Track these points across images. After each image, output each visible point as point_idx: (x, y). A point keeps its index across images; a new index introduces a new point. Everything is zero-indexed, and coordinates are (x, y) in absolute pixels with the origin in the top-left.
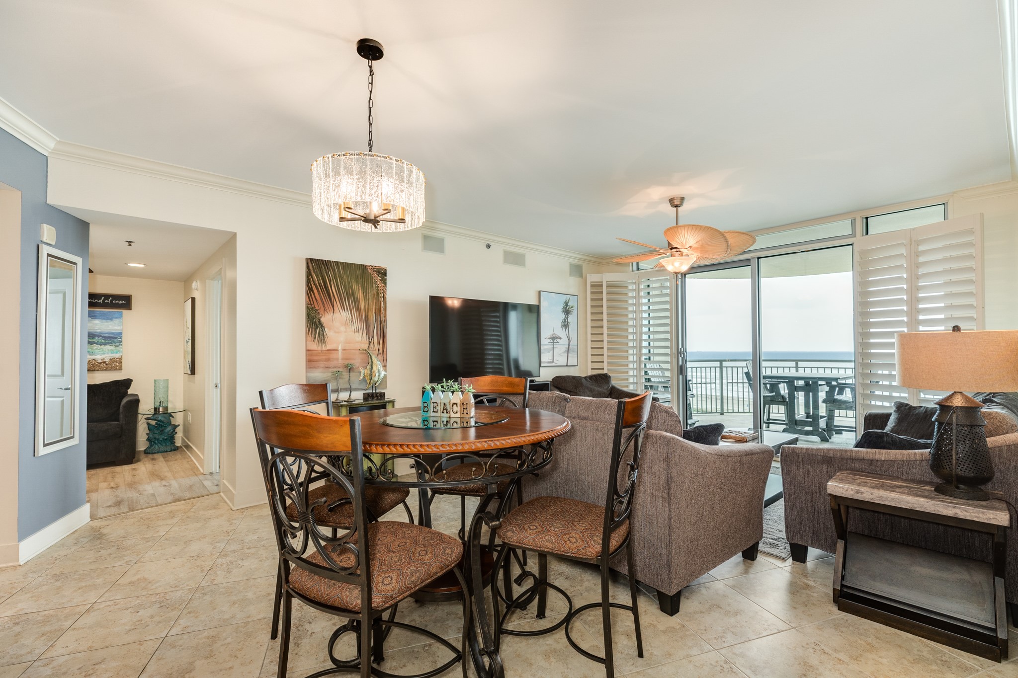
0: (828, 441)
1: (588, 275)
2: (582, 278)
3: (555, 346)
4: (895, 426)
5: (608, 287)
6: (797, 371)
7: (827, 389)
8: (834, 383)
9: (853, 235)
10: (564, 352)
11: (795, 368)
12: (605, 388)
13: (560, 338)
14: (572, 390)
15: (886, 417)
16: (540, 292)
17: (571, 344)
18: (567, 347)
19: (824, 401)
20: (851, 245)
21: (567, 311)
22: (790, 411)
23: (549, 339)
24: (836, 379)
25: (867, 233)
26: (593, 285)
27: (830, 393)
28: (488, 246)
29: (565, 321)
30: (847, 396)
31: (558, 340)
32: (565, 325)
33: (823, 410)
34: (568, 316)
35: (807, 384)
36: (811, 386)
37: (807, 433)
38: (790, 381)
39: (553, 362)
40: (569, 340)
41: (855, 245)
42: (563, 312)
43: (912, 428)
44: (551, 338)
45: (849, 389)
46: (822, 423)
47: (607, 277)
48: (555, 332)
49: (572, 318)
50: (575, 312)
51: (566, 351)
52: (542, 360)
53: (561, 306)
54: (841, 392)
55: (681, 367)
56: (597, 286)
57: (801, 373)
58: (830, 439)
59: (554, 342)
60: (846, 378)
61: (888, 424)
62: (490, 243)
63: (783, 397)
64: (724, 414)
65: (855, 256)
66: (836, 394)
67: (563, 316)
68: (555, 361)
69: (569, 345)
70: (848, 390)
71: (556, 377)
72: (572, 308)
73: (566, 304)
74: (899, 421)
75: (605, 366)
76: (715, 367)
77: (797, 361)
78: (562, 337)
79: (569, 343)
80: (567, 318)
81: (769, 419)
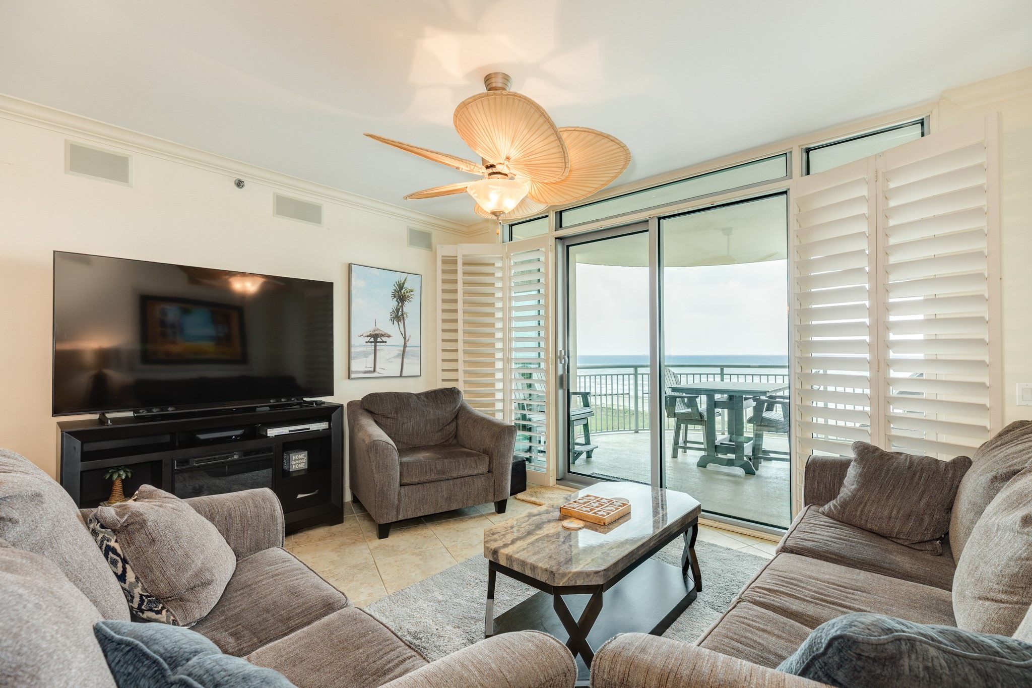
0: (754, 474)
1: (438, 247)
2: (432, 251)
3: (378, 348)
4: (858, 490)
5: (464, 264)
6: (722, 380)
7: (754, 404)
8: (763, 398)
9: (789, 175)
10: (397, 357)
12: (448, 409)
13: (389, 336)
14: (390, 416)
15: (841, 467)
16: (350, 265)
17: (408, 344)
18: (402, 348)
19: (750, 421)
20: (785, 192)
21: (401, 296)
22: (710, 433)
23: (368, 336)
24: (764, 393)
25: (808, 173)
26: (445, 261)
27: (758, 410)
28: (240, 184)
29: (398, 310)
30: (777, 413)
31: (384, 339)
32: (398, 316)
33: (749, 430)
34: (403, 303)
35: (731, 398)
36: (734, 401)
37: (730, 463)
38: (710, 393)
39: (374, 371)
40: (405, 338)
41: (790, 193)
42: (395, 297)
43: (889, 497)
44: (370, 336)
45: (780, 405)
46: (748, 449)
47: (464, 250)
48: (377, 327)
49: (408, 307)
50: (415, 299)
51: (399, 354)
52: (353, 369)
53: (392, 289)
54: (770, 408)
55: (562, 377)
56: (450, 261)
57: (725, 384)
58: (757, 469)
59: (376, 342)
60: (777, 390)
61: (844, 482)
62: (242, 179)
63: (701, 415)
64: (639, 432)
65: (790, 208)
66: (764, 410)
67: (394, 303)
68: (377, 369)
69: (405, 346)
70: (778, 408)
71: (370, 395)
72: (411, 293)
73: (401, 286)
74: (866, 480)
75: (461, 376)
76: (629, 375)
77: (722, 367)
78: (391, 335)
79: (405, 344)
80: (402, 306)
81: (685, 442)
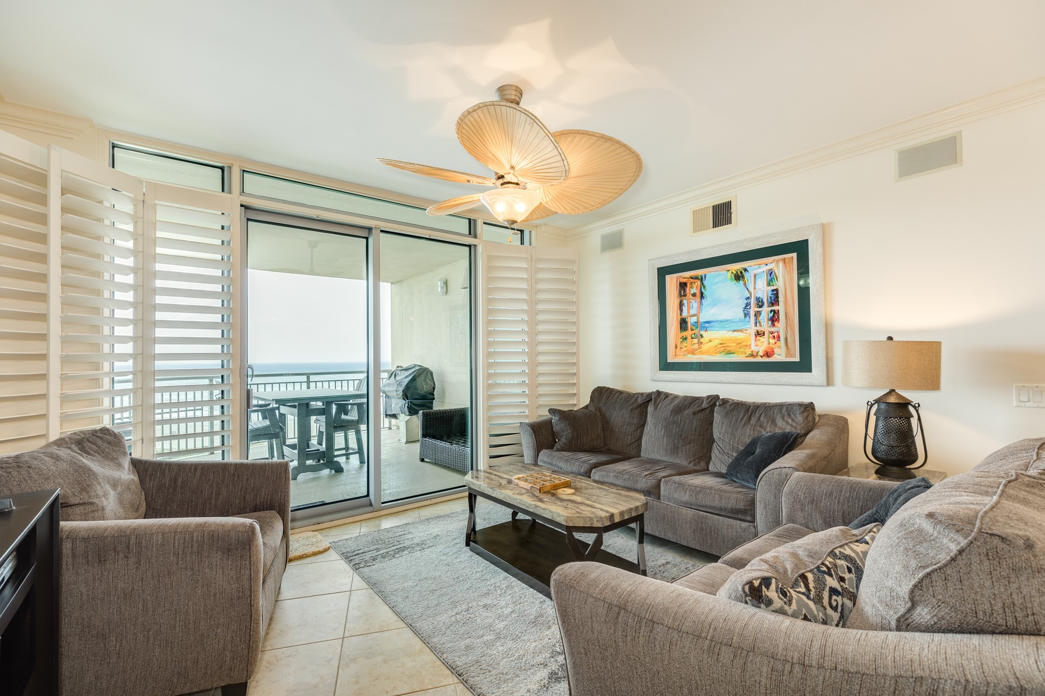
0: (343, 471)
6: (308, 387)
9: (472, 235)
11: (306, 383)
20: (470, 246)
57: (314, 391)
77: (308, 375)
